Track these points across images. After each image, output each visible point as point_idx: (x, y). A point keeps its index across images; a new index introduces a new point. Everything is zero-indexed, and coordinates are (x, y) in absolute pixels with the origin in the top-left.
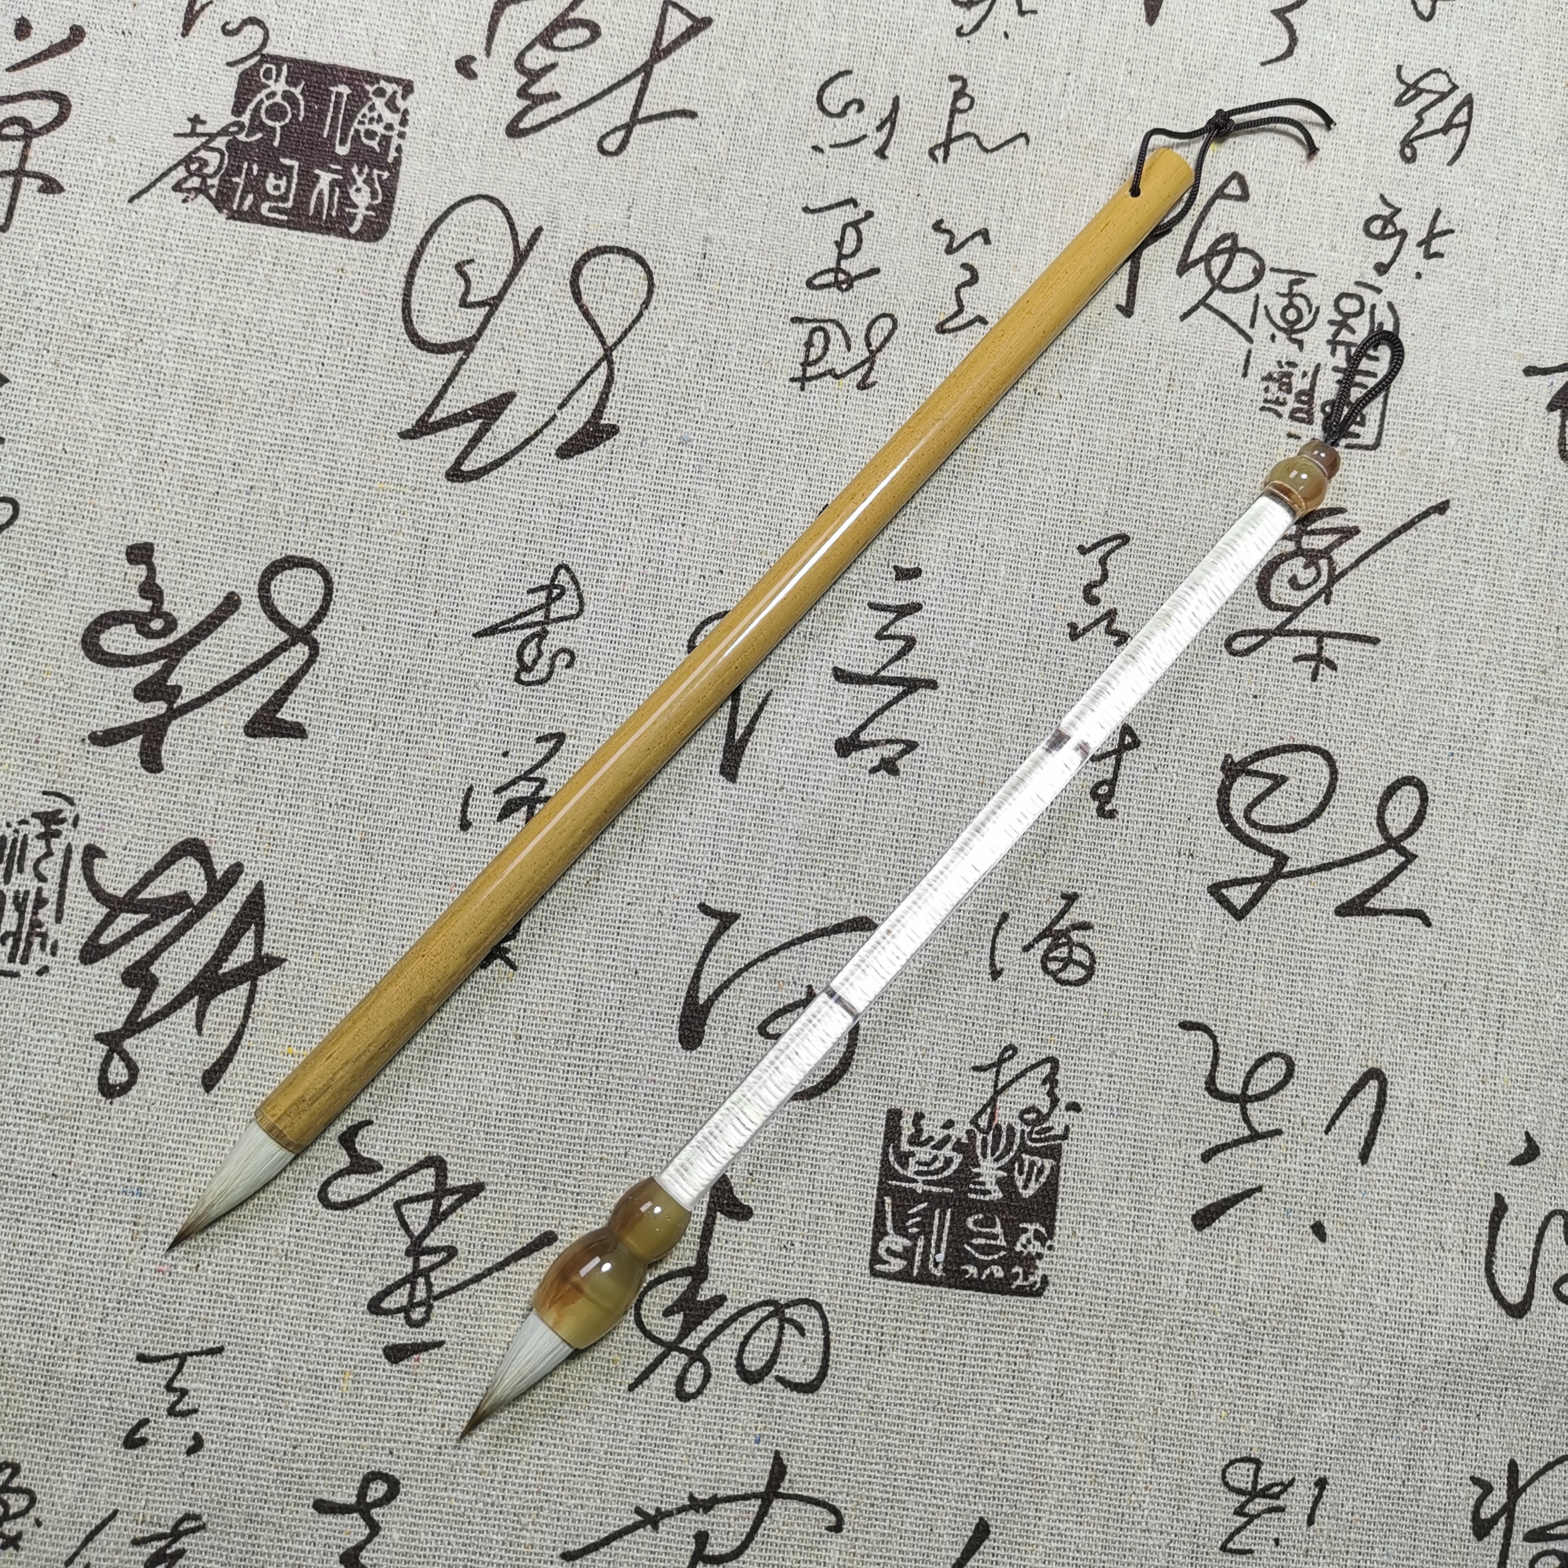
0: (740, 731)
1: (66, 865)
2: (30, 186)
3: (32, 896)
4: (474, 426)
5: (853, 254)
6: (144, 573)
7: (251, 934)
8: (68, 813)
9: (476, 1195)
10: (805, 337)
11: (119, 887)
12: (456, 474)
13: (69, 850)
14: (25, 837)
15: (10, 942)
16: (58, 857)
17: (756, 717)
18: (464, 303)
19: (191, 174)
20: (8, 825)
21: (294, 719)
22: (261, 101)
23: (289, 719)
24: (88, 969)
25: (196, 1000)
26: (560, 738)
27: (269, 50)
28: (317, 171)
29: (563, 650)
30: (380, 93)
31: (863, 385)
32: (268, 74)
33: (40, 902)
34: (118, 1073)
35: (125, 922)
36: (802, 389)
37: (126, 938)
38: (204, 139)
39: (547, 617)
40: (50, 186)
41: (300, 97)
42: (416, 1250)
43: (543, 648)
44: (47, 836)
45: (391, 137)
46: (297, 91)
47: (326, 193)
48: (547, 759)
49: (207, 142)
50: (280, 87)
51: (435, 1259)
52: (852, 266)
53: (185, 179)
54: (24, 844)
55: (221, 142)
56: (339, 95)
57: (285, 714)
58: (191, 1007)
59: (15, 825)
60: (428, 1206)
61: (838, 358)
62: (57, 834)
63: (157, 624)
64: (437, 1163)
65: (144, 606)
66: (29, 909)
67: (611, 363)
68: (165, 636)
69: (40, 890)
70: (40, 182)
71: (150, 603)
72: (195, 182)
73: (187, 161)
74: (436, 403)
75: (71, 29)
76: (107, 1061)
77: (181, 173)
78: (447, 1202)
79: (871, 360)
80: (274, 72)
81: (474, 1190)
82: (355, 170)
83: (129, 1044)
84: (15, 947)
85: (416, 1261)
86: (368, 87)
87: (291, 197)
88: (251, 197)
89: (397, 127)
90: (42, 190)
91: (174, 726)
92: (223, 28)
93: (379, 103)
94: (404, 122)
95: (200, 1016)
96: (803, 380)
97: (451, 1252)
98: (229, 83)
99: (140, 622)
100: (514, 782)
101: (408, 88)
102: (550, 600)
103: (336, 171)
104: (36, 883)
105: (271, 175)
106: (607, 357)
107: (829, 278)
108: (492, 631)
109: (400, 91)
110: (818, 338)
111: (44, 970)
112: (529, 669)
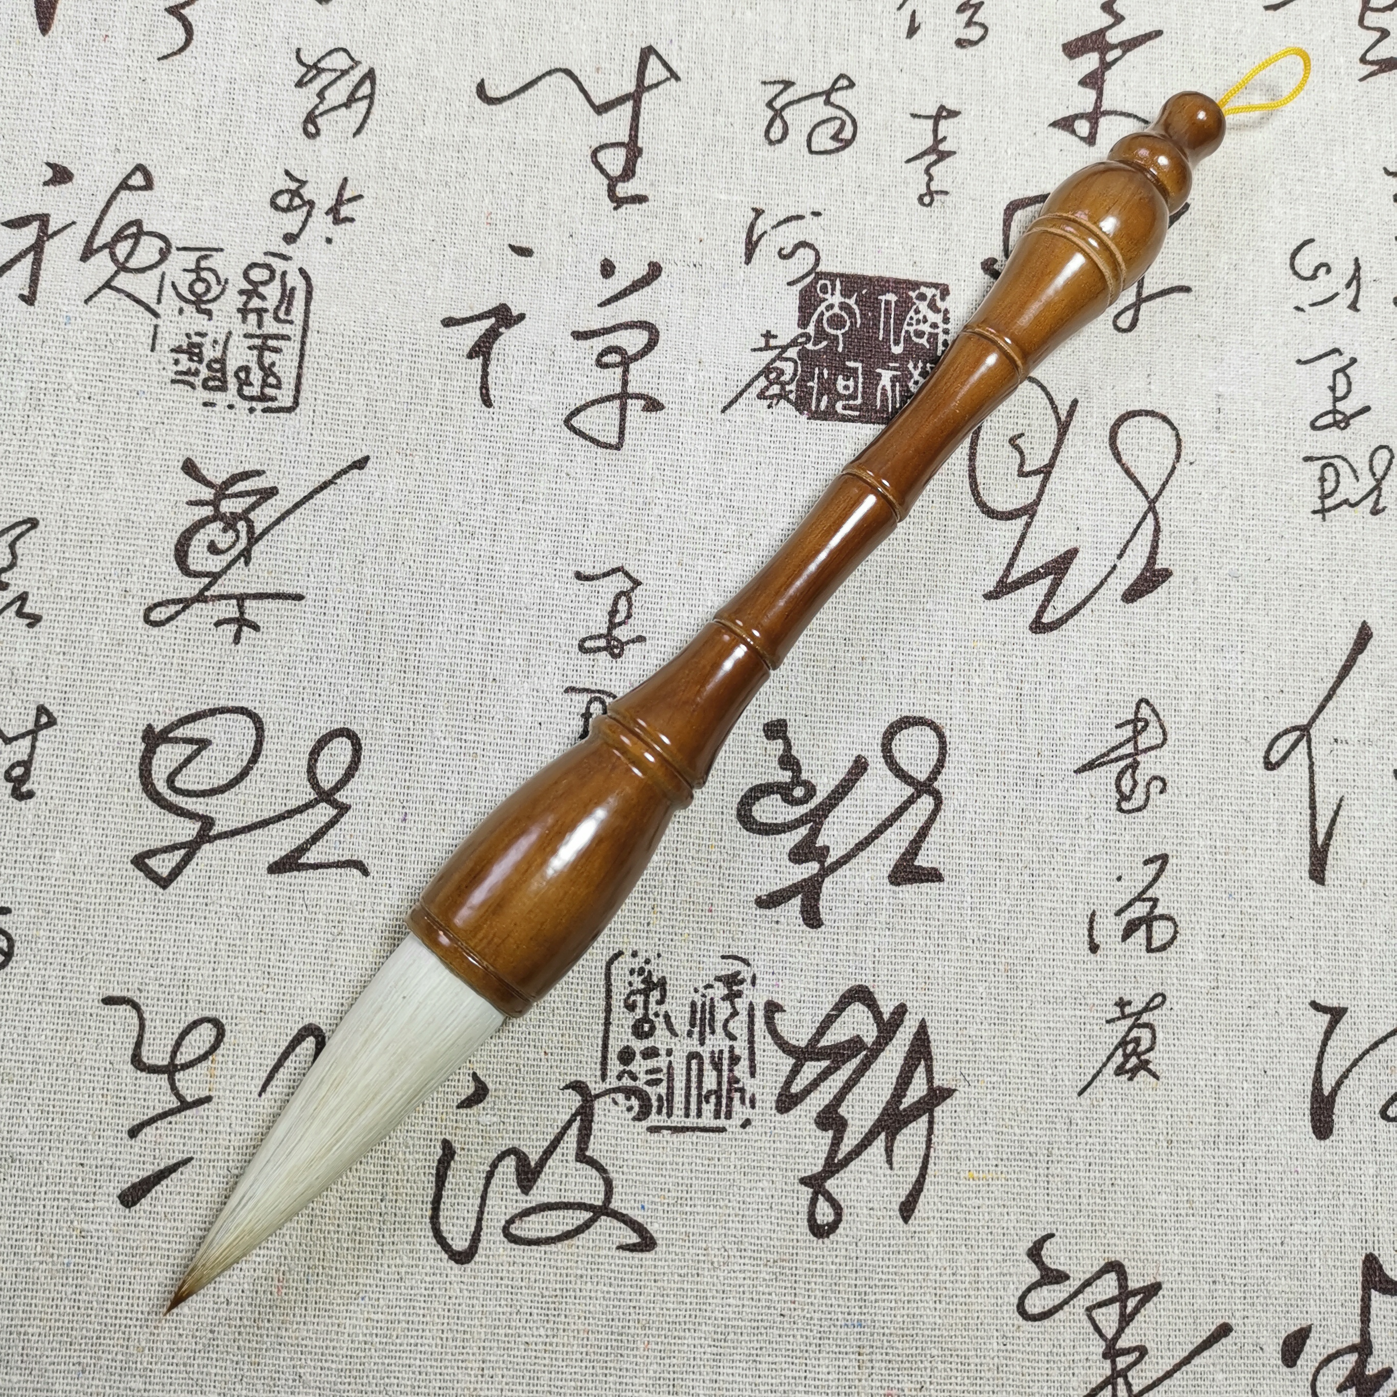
0: (1321, 838)
1: (751, 1022)
2: (633, 407)
3: (726, 1055)
4: (1048, 581)
5: (1344, 397)
6: (782, 747)
7: (921, 1069)
8: (746, 973)
9: (1156, 1294)
10: (1318, 474)
11: (800, 1037)
12: (1038, 626)
13: (751, 1008)
14: (712, 999)
15: (713, 1099)
16: (743, 1016)
17: (1333, 821)
18: (1022, 474)
19: (771, 384)
20: (696, 991)
21: (930, 865)
22: (822, 314)
23: (925, 865)
24: (785, 1117)
25: (883, 1136)
26: (1164, 858)
27: (821, 268)
28: (878, 370)
29: (1155, 778)
30: (922, 297)
31: (1375, 512)
32: (824, 289)
33: (734, 1060)
34: (824, 1213)
35: (811, 1069)
36: (1324, 519)
37: (814, 1084)
38: (777, 351)
39: (1136, 748)
40: (653, 405)
41: (855, 307)
42: (1111, 1352)
43: (1138, 777)
44: (731, 997)
45: (937, 334)
46: (852, 302)
47: (889, 388)
48: (1155, 880)
49: (780, 354)
50: (836, 299)
51: (1130, 1359)
52: (1348, 407)
53: (767, 388)
54: (712, 1007)
55: (792, 353)
56: (888, 303)
57: (922, 861)
58: (880, 1142)
59: (701, 990)
60: (1115, 1308)
61: (1350, 489)
62: (739, 994)
63: (799, 792)
64: (1115, 1267)
65: (785, 776)
66: (725, 1067)
67: (1156, 514)
68: (807, 802)
69: (732, 1048)
70: (643, 402)
71: (789, 773)
72: (775, 389)
73: (766, 371)
74: (1010, 565)
75: (649, 265)
76: (813, 1202)
77: (762, 382)
78: (1131, 1303)
79: (1378, 487)
80: (829, 287)
81: (1153, 1290)
82: (911, 366)
83: (831, 1185)
84: (718, 1104)
85: (1114, 1363)
86: (911, 293)
87: (860, 395)
88: (825, 398)
89: (942, 326)
90: (646, 409)
91: (828, 883)
92: (780, 253)
93: (923, 306)
94: (946, 320)
95: (889, 1151)
96: (1323, 511)
97: (1142, 1351)
98: (791, 301)
99: (784, 791)
100: (1130, 905)
101: (945, 292)
102: (1137, 733)
103: (895, 369)
104: (728, 1043)
105: (840, 377)
106: (1152, 509)
107: (1329, 419)
108: (1090, 766)
109: (938, 293)
110: (1330, 473)
111: (746, 1123)
112: (1128, 798)
